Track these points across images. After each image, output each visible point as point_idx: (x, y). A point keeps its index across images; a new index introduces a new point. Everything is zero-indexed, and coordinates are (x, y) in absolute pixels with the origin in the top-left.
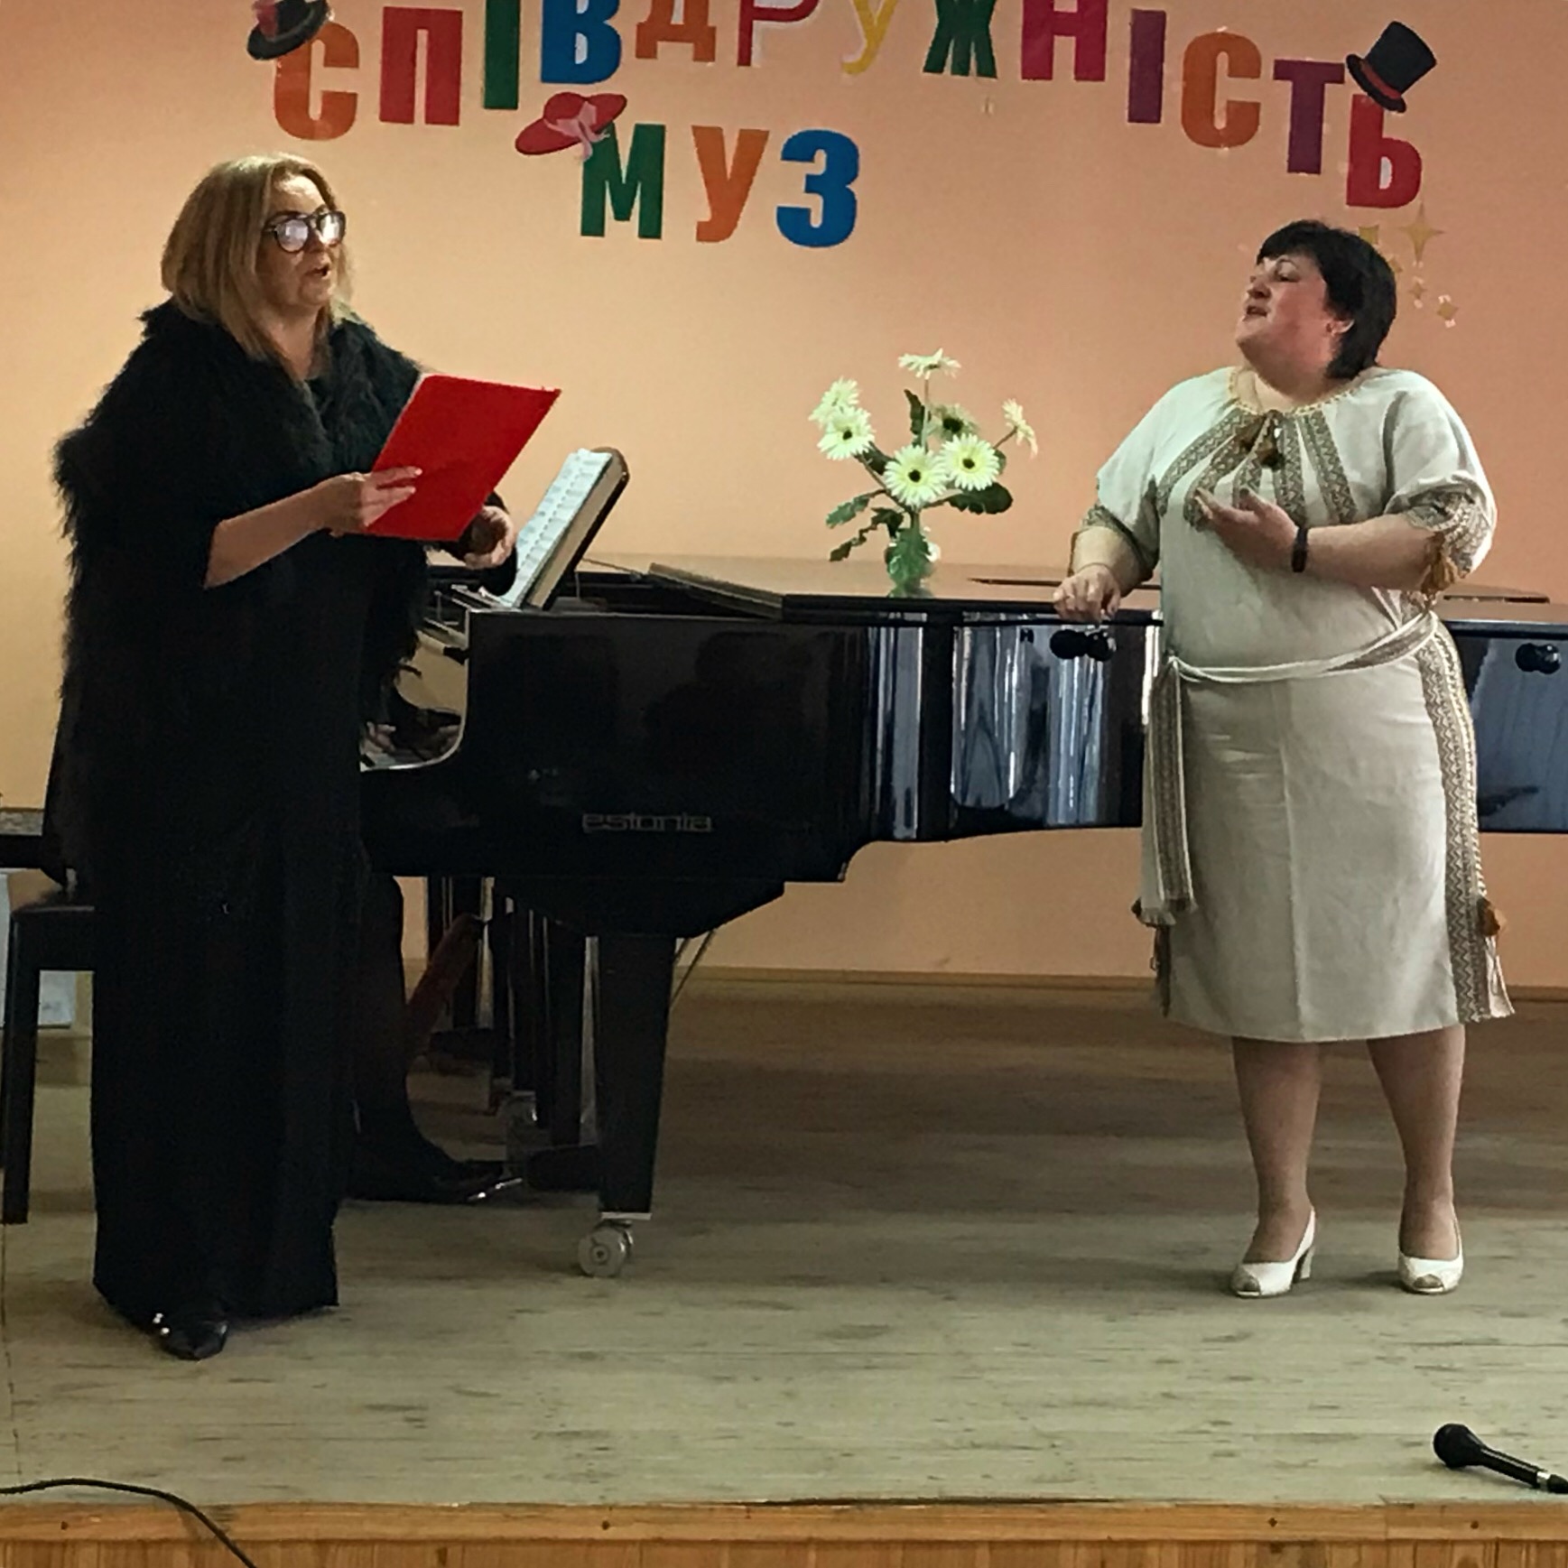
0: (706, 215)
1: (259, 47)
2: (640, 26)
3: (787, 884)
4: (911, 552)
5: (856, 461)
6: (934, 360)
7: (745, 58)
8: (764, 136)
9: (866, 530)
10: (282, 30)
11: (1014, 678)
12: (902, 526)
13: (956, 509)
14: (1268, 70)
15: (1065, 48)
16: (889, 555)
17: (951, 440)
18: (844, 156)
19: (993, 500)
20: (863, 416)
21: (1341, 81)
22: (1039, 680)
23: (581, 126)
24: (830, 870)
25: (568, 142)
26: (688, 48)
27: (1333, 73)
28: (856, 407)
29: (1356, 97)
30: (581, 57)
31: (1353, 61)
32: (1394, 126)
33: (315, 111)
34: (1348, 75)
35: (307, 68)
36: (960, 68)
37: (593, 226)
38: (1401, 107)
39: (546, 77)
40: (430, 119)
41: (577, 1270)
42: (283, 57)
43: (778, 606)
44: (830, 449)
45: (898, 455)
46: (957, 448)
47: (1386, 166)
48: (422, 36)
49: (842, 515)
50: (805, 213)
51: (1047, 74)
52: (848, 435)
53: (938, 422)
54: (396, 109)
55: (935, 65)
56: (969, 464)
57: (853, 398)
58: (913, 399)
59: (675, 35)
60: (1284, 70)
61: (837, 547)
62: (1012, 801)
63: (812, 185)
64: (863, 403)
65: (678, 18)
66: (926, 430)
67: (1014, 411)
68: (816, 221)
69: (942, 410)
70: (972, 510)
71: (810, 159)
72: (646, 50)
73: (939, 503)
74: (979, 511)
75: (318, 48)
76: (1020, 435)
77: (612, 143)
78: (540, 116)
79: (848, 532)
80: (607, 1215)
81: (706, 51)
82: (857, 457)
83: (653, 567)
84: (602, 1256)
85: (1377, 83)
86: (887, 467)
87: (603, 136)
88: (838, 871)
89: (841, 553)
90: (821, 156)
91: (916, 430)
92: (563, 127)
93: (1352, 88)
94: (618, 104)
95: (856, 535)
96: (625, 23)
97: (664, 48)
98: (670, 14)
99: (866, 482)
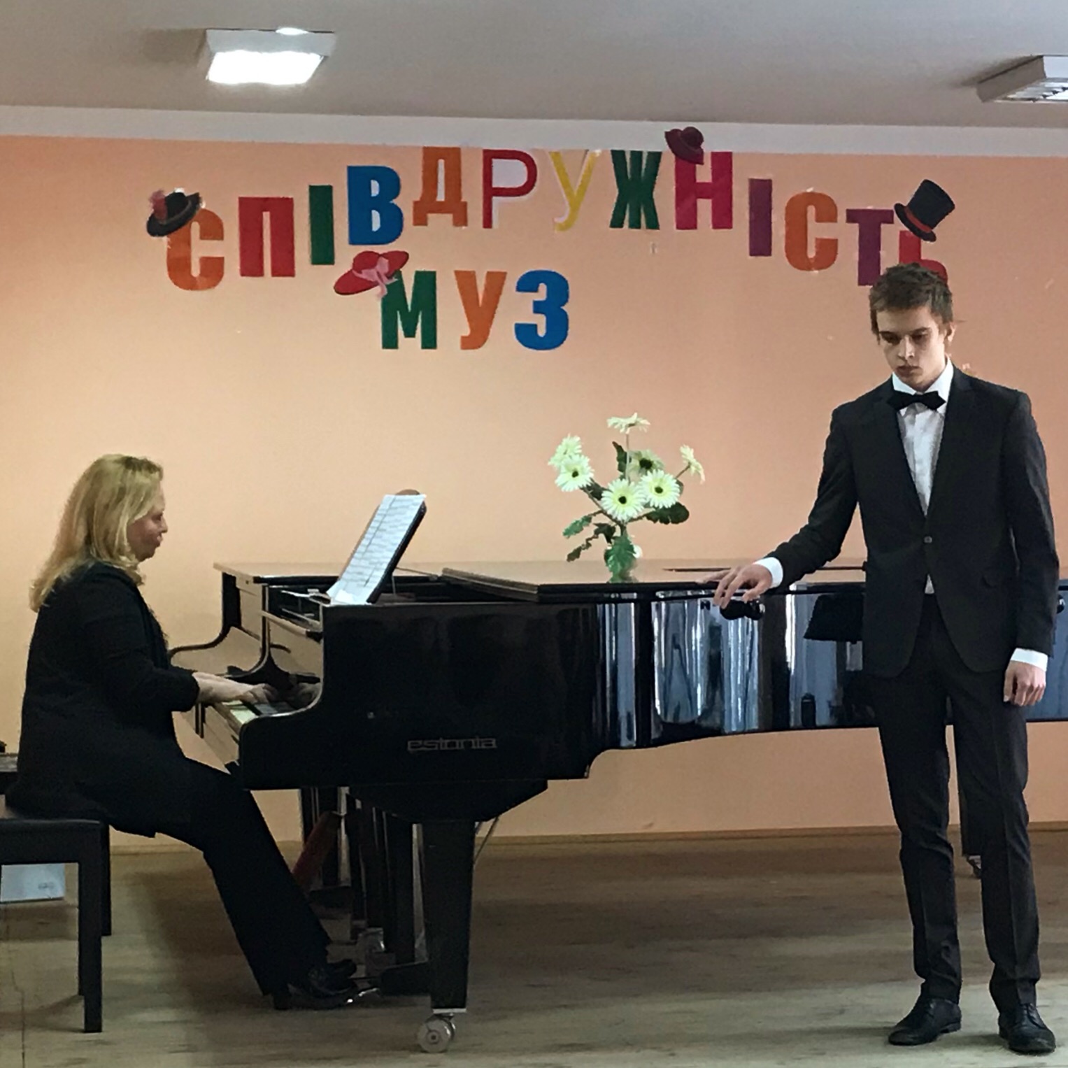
0: (467, 331)
1: (155, 228)
2: (416, 203)
3: (550, 782)
4: (622, 553)
5: (582, 491)
6: (632, 420)
7: (488, 223)
8: (502, 276)
9: (590, 539)
10: (170, 214)
11: (698, 634)
12: (615, 535)
13: (651, 522)
14: (842, 216)
15: (705, 207)
16: (607, 555)
17: (646, 474)
18: (559, 287)
19: (676, 514)
20: (585, 461)
21: (891, 222)
22: (715, 635)
23: (378, 273)
24: (579, 771)
25: (368, 285)
26: (449, 217)
27: (886, 217)
28: (580, 455)
29: (902, 233)
30: (376, 225)
31: (899, 207)
32: (928, 251)
33: (196, 271)
34: (895, 216)
35: (188, 243)
36: (635, 224)
37: (390, 341)
38: (932, 238)
39: (353, 241)
40: (275, 273)
41: (419, 1049)
42: (173, 235)
43: (535, 592)
44: (564, 485)
45: (611, 488)
46: (650, 479)
48: (266, 216)
49: (575, 529)
50: (535, 326)
51: (694, 227)
52: (575, 474)
53: (635, 463)
54: (251, 267)
55: (617, 222)
56: (659, 490)
57: (578, 449)
58: (619, 448)
59: (440, 208)
60: (852, 216)
61: (571, 551)
62: (700, 718)
63: (538, 308)
64: (586, 451)
65: (441, 197)
66: (628, 469)
67: (688, 453)
68: (542, 332)
69: (638, 454)
70: (661, 522)
71: (535, 290)
72: (420, 220)
73: (640, 518)
74: (666, 522)
75: (195, 227)
76: (693, 468)
77: (400, 285)
78: (350, 268)
79: (577, 541)
80: (437, 1011)
81: (461, 219)
82: (583, 489)
83: (445, 571)
84: (434, 1039)
85: (916, 222)
86: (603, 495)
87: (395, 280)
88: (585, 771)
89: (575, 555)
90: (543, 288)
91: (621, 468)
92: (364, 275)
93: (899, 226)
94: (402, 258)
95: (585, 543)
96: (405, 202)
97: (432, 217)
98: (435, 195)
99: (589, 506)
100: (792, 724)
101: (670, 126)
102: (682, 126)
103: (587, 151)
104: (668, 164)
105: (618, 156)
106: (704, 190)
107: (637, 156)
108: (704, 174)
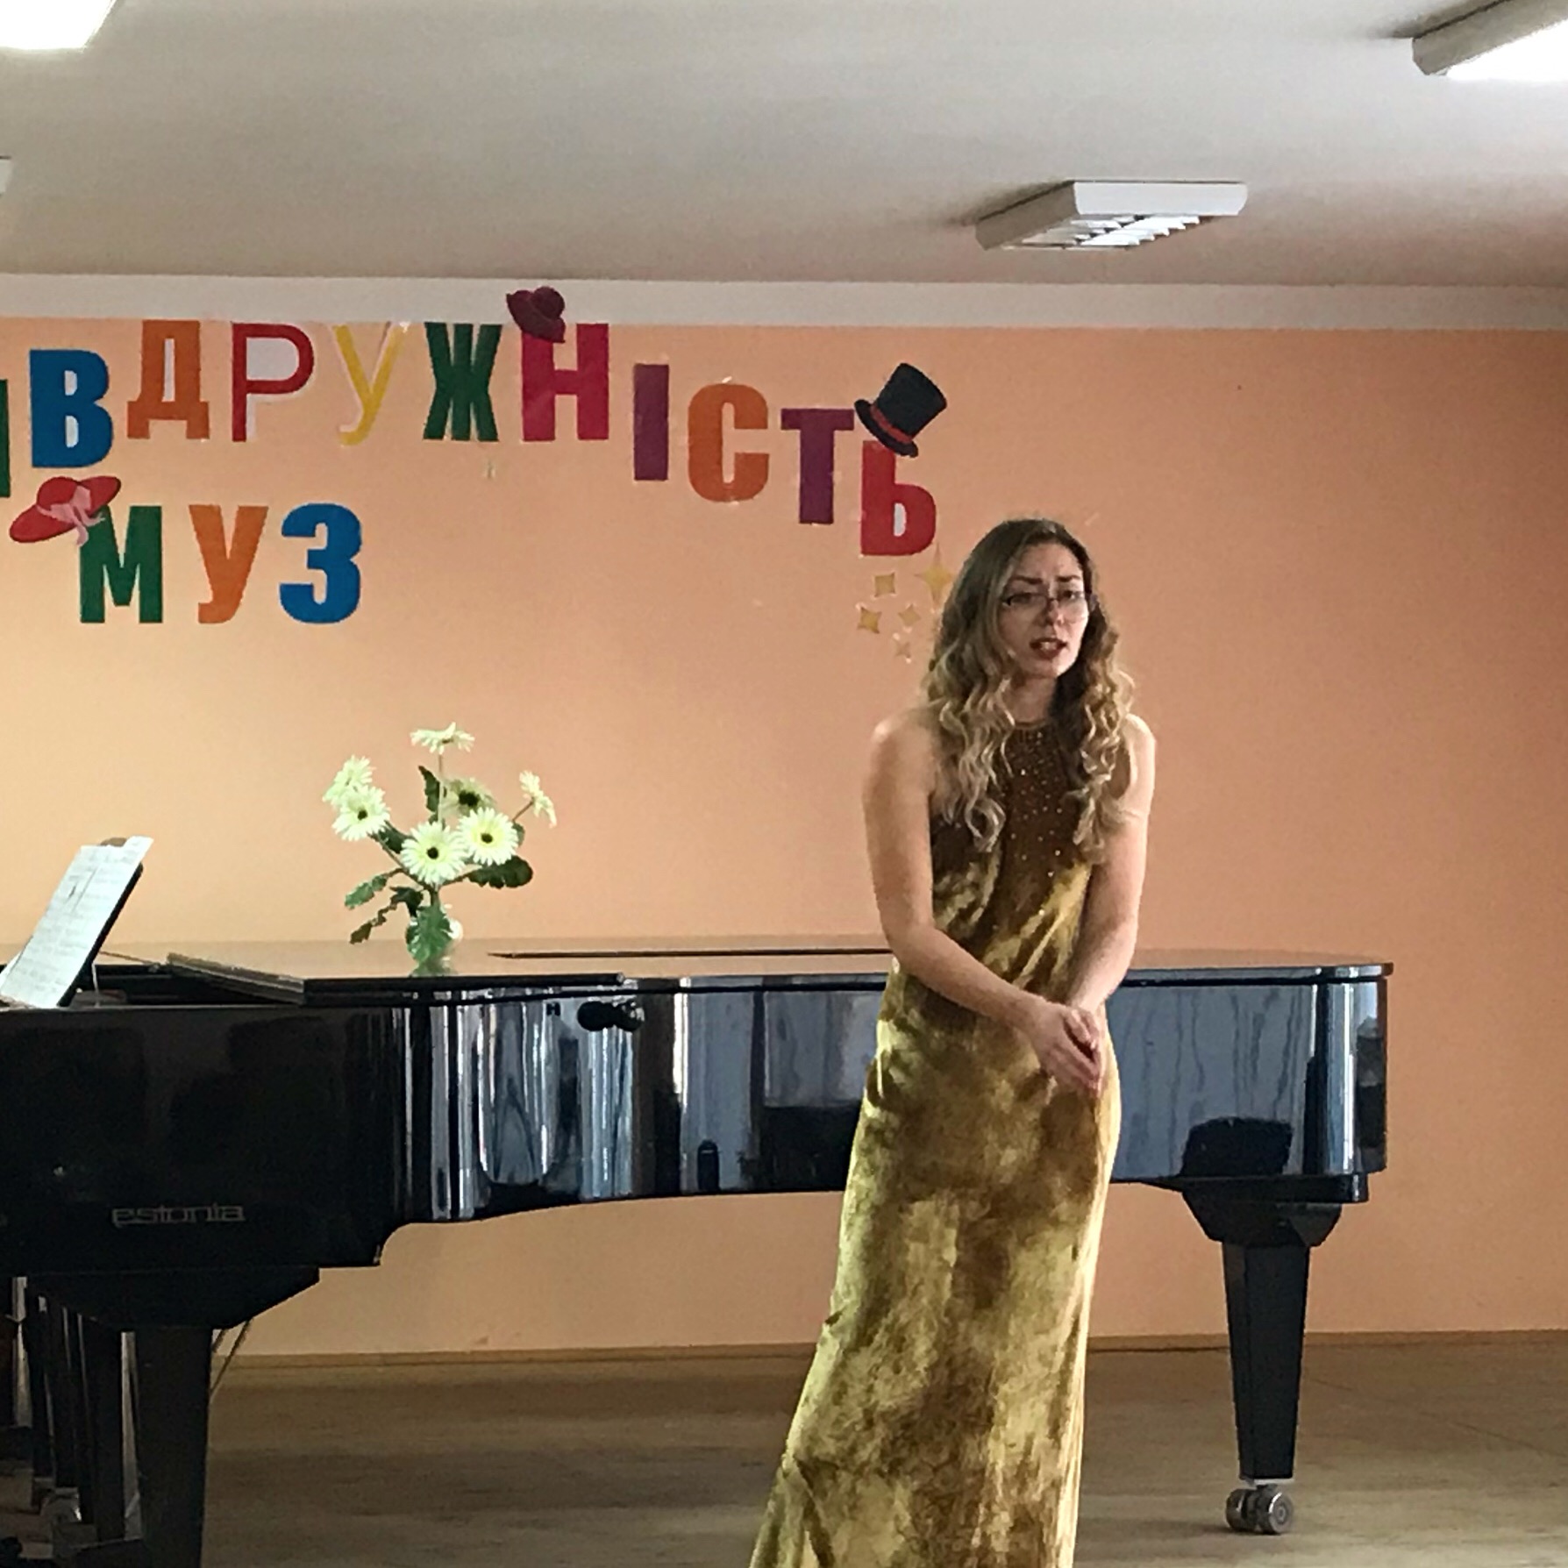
0: (208, 598)
2: (131, 404)
3: (324, 1272)
4: (432, 930)
5: (374, 841)
6: (448, 733)
7: (239, 434)
8: (263, 511)
9: (386, 910)
11: (543, 1051)
12: (422, 904)
13: (476, 885)
14: (775, 420)
15: (567, 407)
16: (410, 934)
17: (468, 815)
18: (346, 529)
19: (513, 873)
20: (378, 795)
21: (851, 428)
22: (567, 1050)
23: (75, 510)
24: (365, 1255)
25: (63, 528)
26: (182, 425)
27: (841, 420)
28: (370, 786)
29: (867, 447)
30: (72, 440)
31: (861, 405)
32: (906, 471)
34: (857, 419)
36: (462, 434)
37: (92, 612)
38: (913, 451)
39: (37, 463)
43: (301, 990)
44: (346, 830)
45: (414, 833)
46: (475, 822)
47: (900, 511)
49: (362, 896)
50: (309, 589)
51: (549, 435)
52: (363, 815)
53: (453, 797)
55: (434, 431)
56: (487, 838)
57: (366, 777)
58: (428, 775)
59: (168, 413)
60: (791, 419)
61: (357, 928)
62: (545, 1177)
63: (315, 560)
64: (377, 781)
65: (169, 395)
66: (442, 805)
67: (531, 783)
68: (320, 597)
69: (457, 784)
70: (492, 884)
71: (311, 533)
72: (138, 430)
73: (460, 879)
74: (499, 886)
76: (538, 806)
77: (108, 528)
78: (34, 501)
79: (366, 913)
81: (199, 428)
82: (374, 837)
83: (171, 957)
85: (886, 427)
86: (403, 845)
87: (99, 520)
88: (373, 1255)
89: (362, 934)
90: (322, 529)
91: (432, 805)
92: (57, 512)
93: (861, 433)
94: (109, 488)
95: (376, 916)
96: (116, 403)
97: (157, 427)
98: (161, 391)
99: (383, 862)
100: (684, 1186)
101: (514, 286)
102: (532, 286)
103: (388, 324)
104: (512, 343)
105: (435, 331)
106: (565, 383)
107: (464, 331)
108: (566, 357)
